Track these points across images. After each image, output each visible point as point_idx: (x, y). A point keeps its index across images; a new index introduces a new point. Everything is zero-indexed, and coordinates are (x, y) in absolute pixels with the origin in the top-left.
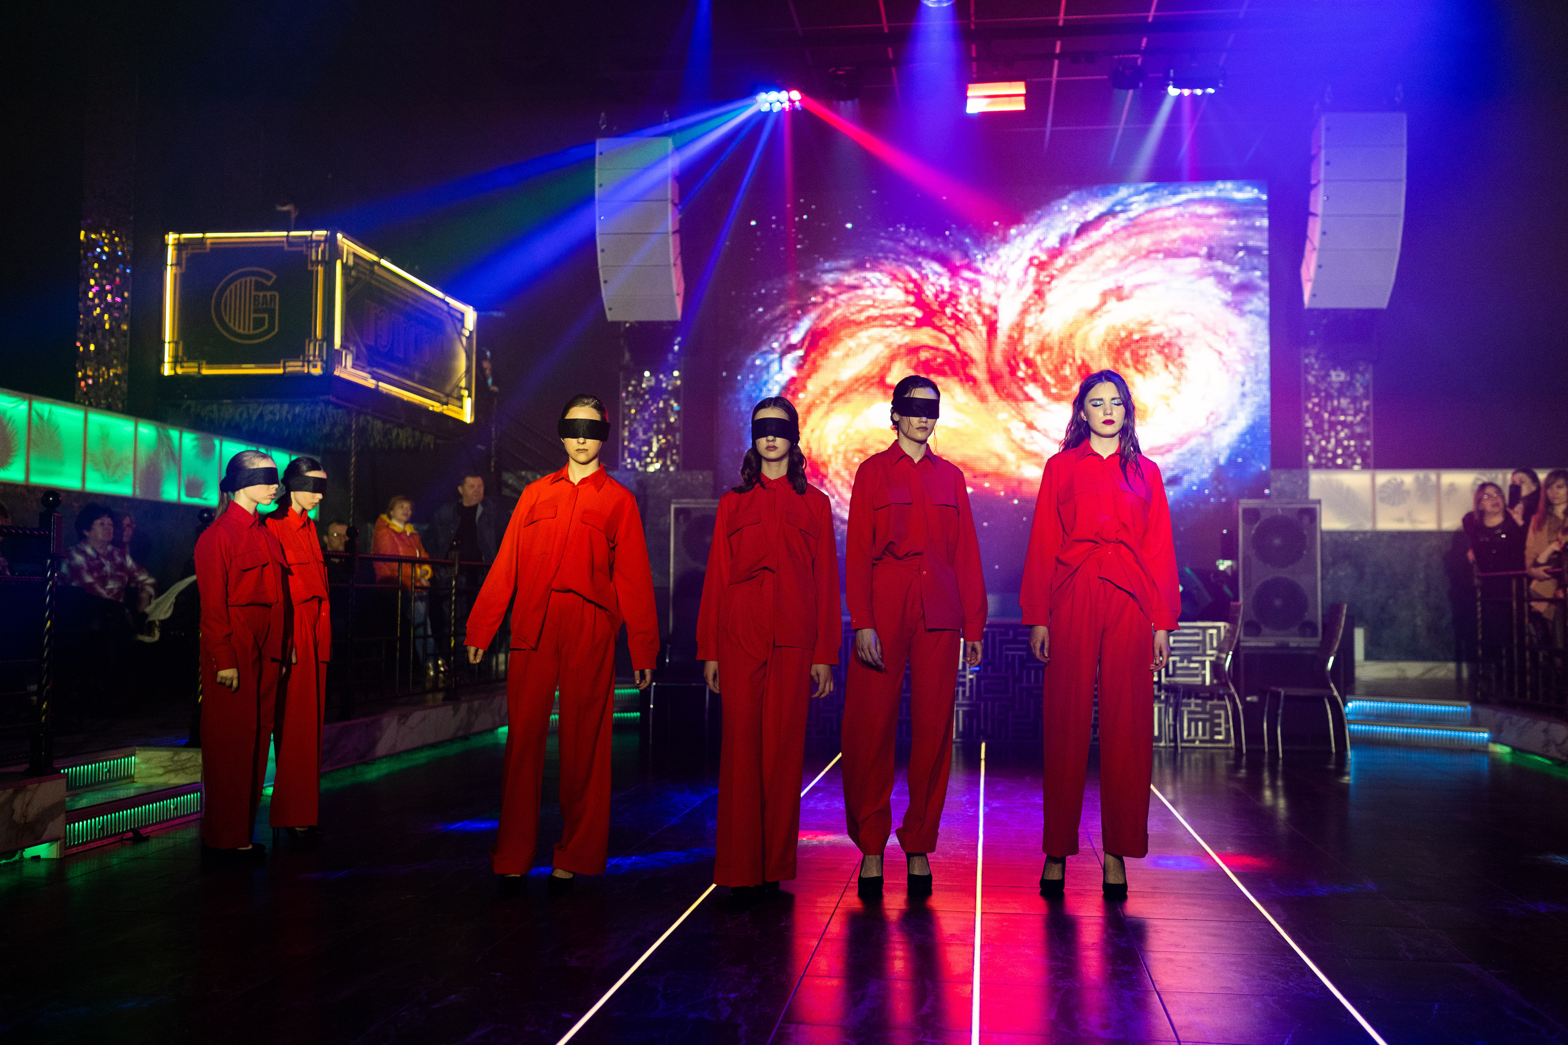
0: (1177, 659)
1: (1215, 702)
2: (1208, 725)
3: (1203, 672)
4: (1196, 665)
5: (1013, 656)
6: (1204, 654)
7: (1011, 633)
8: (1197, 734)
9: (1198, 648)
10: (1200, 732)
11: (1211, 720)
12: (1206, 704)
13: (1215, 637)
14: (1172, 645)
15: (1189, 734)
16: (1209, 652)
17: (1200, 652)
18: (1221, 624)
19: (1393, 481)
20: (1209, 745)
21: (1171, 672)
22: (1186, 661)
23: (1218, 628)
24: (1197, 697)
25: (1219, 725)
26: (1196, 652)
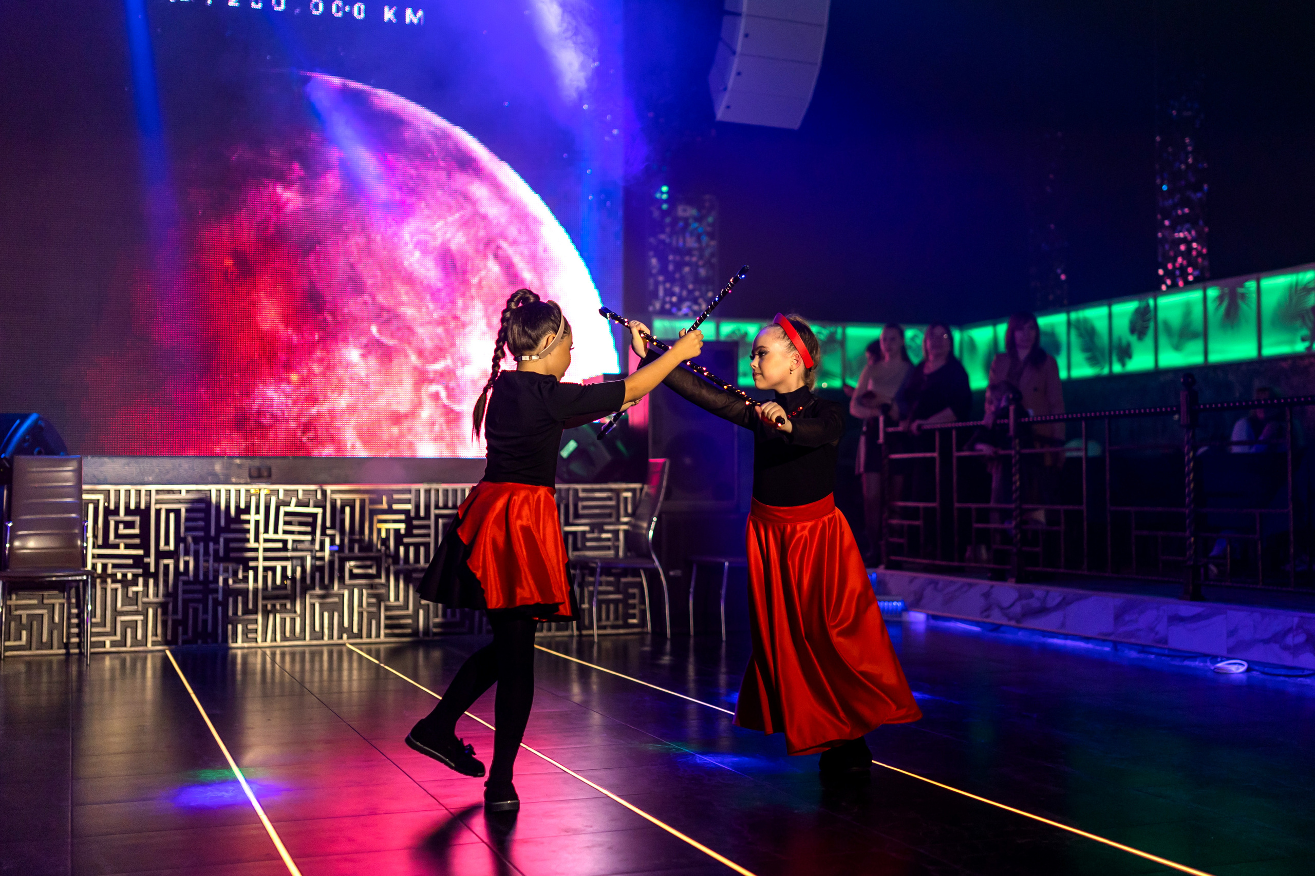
0: (586, 528)
1: (629, 579)
2: (620, 606)
3: (616, 544)
4: (609, 535)
5: (388, 531)
6: (618, 522)
7: (384, 499)
8: (608, 618)
9: (610, 515)
10: (612, 616)
11: (624, 601)
12: (619, 581)
13: (630, 501)
14: (581, 512)
15: (599, 619)
16: (625, 519)
17: (613, 520)
18: (637, 486)
19: (737, 332)
20: (622, 631)
21: (579, 545)
22: (596, 531)
23: (633, 491)
24: (609, 574)
25: (634, 606)
26: (608, 520)
